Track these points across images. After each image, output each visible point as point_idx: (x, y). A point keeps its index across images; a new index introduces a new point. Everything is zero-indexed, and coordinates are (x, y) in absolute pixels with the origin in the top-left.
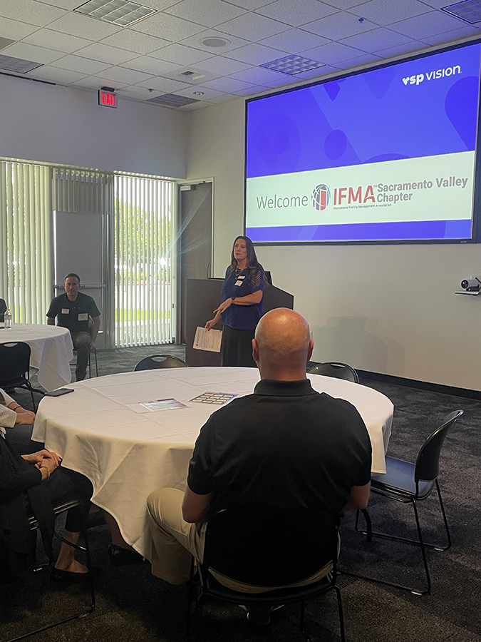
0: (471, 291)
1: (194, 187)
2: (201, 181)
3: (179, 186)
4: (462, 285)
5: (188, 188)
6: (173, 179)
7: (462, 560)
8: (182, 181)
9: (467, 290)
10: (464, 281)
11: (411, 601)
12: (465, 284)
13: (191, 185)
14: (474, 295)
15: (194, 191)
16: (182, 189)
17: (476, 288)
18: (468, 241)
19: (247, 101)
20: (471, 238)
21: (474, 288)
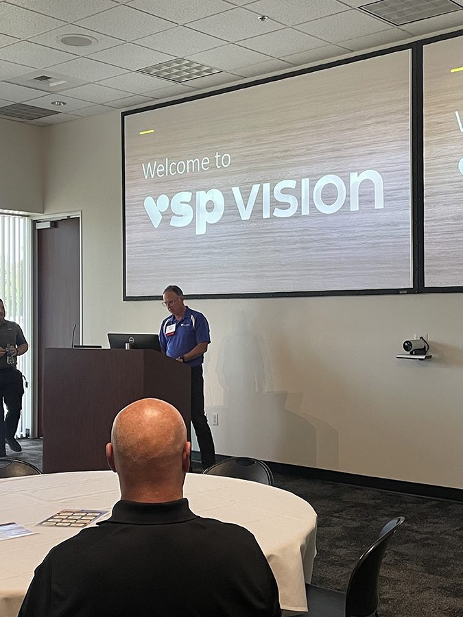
0: (415, 355)
1: (54, 224)
2: (64, 216)
3: (34, 223)
4: (406, 348)
5: (47, 225)
6: (26, 213)
8: (38, 217)
9: (411, 353)
10: (407, 342)
12: (408, 346)
13: (51, 222)
14: (420, 359)
15: (55, 229)
16: (39, 226)
17: (422, 351)
18: (409, 291)
19: (124, 114)
20: (411, 286)
21: (419, 350)
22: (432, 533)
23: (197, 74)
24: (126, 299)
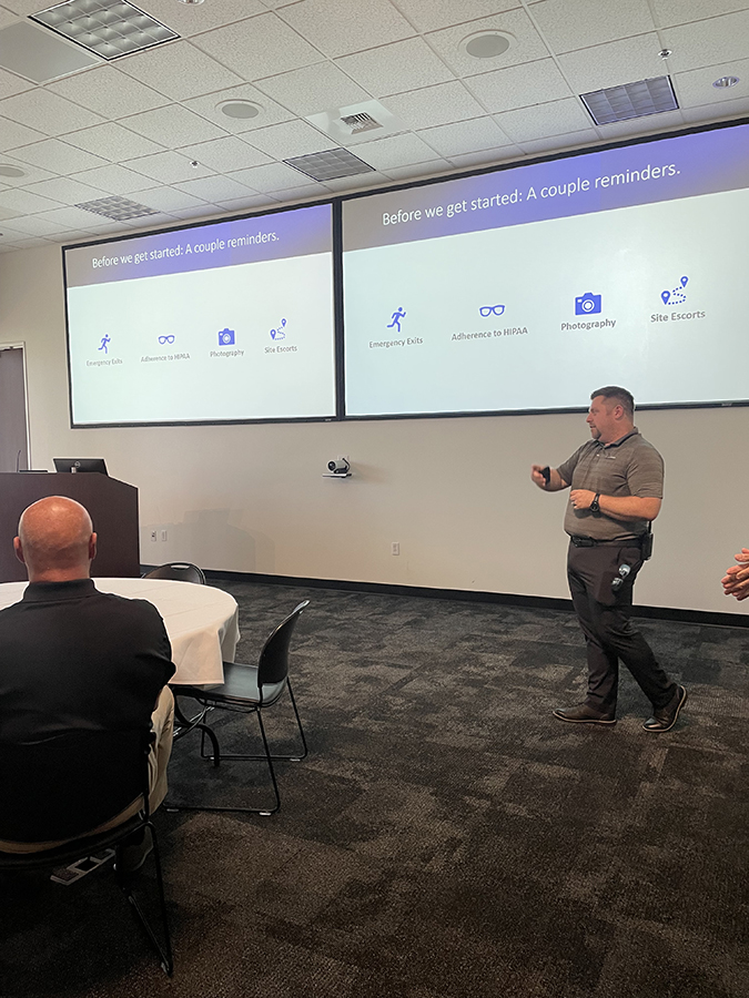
0: (338, 473)
2: (7, 346)
4: (330, 467)
7: (319, 766)
9: (335, 472)
10: (332, 463)
11: (258, 824)
12: (332, 466)
14: (341, 477)
17: (344, 470)
18: (333, 419)
19: (64, 248)
20: (334, 415)
21: (341, 470)
22: (349, 619)
23: (135, 213)
24: (73, 426)
